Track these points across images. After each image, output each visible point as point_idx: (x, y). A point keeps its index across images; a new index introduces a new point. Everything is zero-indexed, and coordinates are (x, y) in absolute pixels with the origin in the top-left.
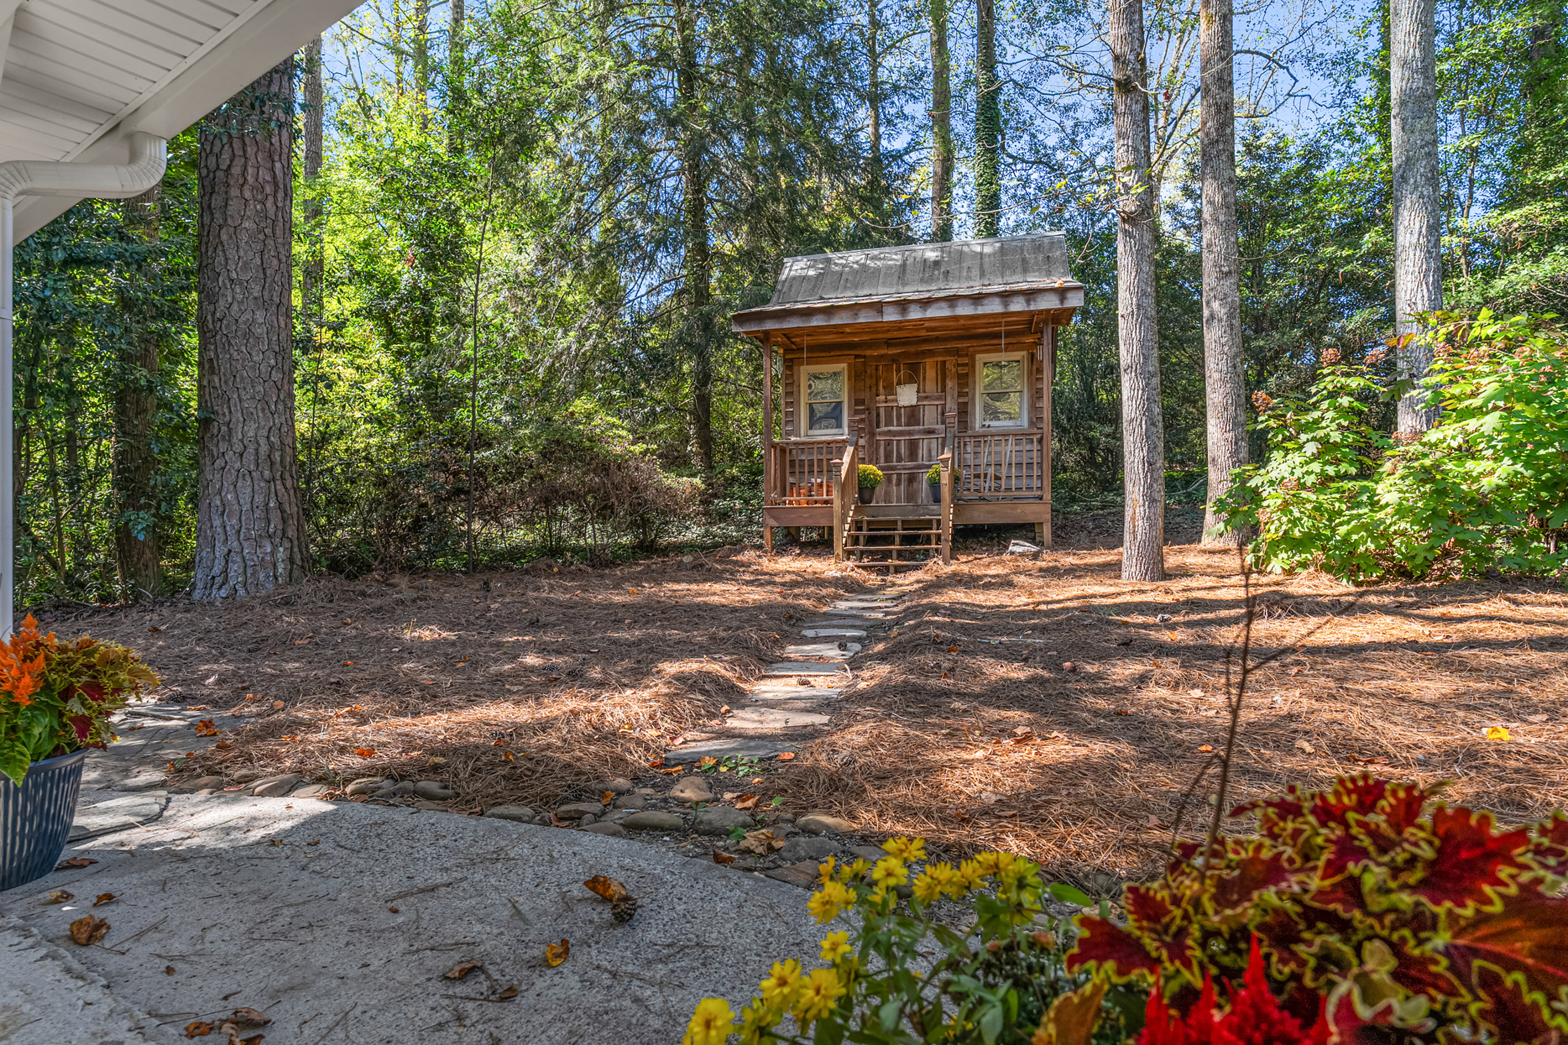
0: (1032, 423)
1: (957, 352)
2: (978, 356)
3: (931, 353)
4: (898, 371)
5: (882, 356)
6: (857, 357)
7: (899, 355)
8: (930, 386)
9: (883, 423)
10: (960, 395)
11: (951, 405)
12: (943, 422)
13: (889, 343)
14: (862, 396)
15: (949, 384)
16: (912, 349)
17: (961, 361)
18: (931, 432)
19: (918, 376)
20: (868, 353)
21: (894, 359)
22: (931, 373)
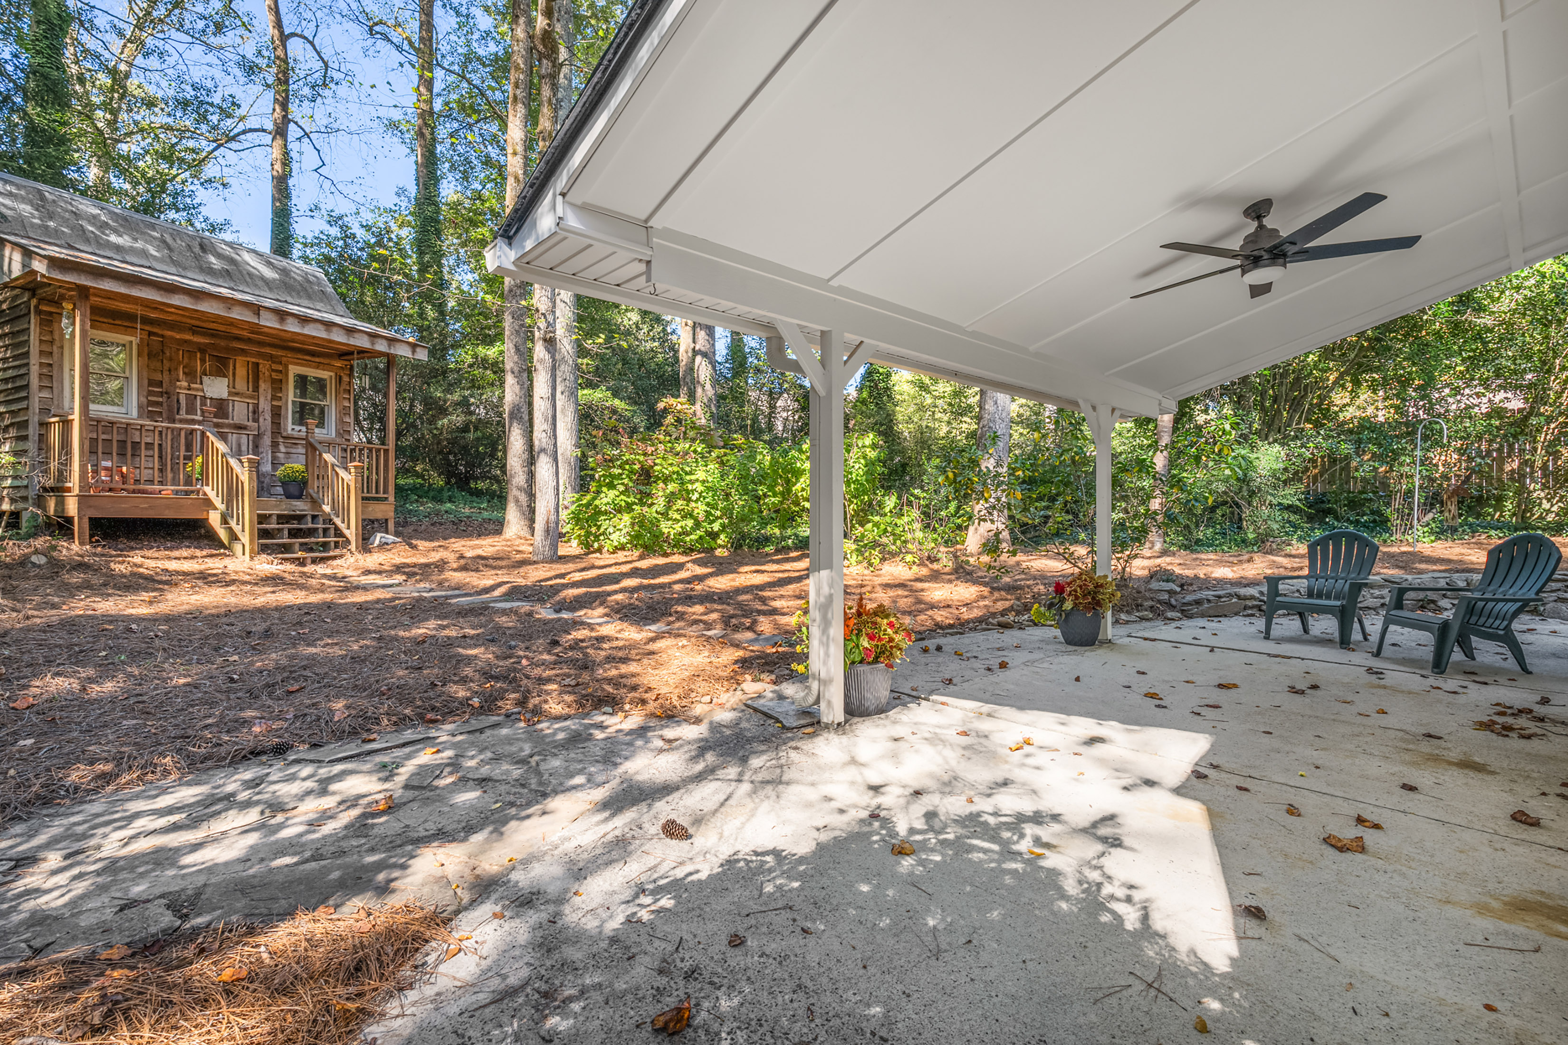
0: (338, 434)
1: (271, 358)
2: (291, 367)
3: (243, 352)
4: (203, 361)
5: (186, 341)
6: (150, 334)
7: (207, 345)
8: (241, 386)
9: (183, 411)
10: (274, 398)
11: (265, 405)
12: (256, 420)
13: (194, 330)
14: (158, 377)
15: (263, 386)
16: (223, 343)
17: (274, 367)
18: (240, 427)
19: (228, 371)
20: (169, 333)
21: (203, 349)
22: (241, 372)
